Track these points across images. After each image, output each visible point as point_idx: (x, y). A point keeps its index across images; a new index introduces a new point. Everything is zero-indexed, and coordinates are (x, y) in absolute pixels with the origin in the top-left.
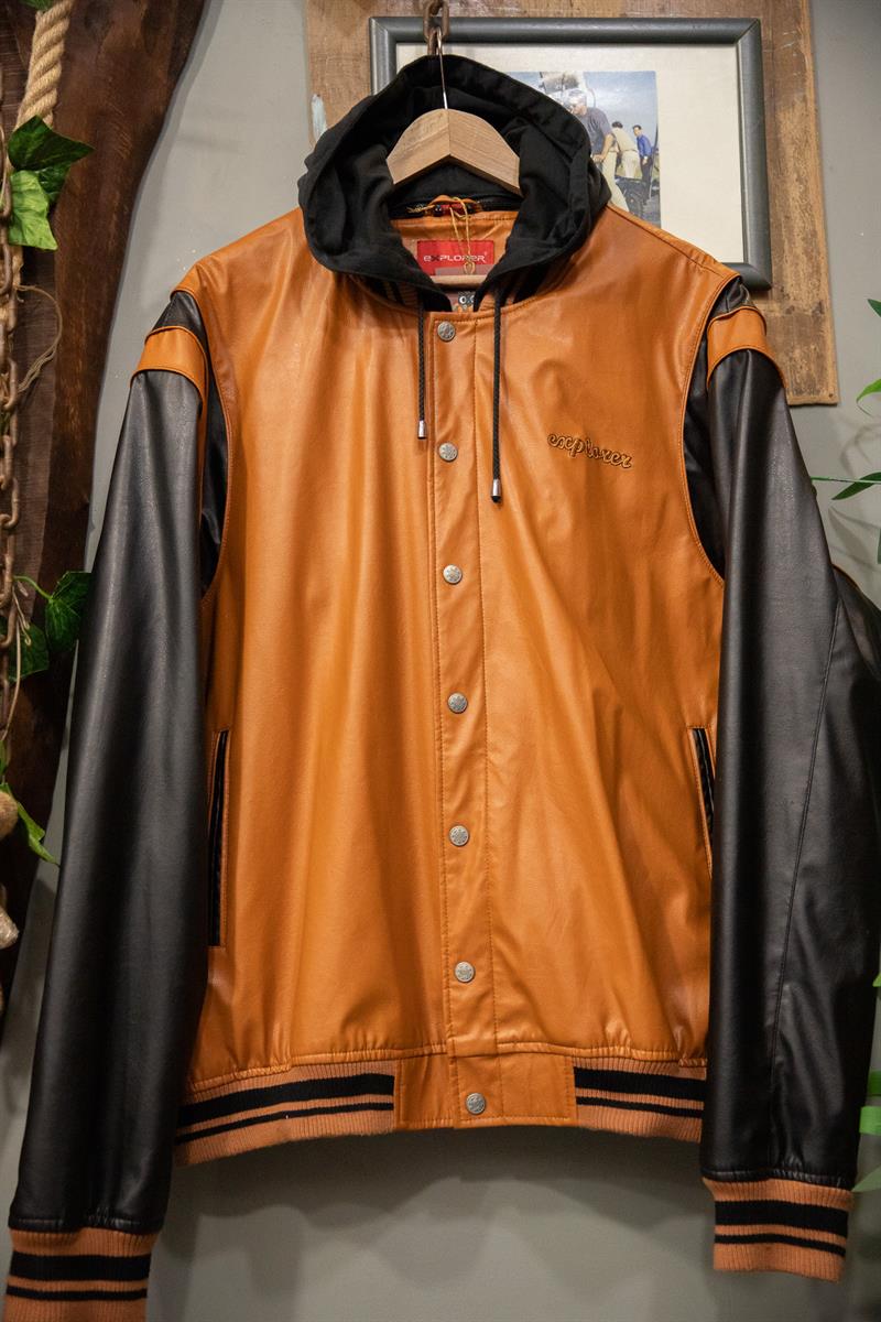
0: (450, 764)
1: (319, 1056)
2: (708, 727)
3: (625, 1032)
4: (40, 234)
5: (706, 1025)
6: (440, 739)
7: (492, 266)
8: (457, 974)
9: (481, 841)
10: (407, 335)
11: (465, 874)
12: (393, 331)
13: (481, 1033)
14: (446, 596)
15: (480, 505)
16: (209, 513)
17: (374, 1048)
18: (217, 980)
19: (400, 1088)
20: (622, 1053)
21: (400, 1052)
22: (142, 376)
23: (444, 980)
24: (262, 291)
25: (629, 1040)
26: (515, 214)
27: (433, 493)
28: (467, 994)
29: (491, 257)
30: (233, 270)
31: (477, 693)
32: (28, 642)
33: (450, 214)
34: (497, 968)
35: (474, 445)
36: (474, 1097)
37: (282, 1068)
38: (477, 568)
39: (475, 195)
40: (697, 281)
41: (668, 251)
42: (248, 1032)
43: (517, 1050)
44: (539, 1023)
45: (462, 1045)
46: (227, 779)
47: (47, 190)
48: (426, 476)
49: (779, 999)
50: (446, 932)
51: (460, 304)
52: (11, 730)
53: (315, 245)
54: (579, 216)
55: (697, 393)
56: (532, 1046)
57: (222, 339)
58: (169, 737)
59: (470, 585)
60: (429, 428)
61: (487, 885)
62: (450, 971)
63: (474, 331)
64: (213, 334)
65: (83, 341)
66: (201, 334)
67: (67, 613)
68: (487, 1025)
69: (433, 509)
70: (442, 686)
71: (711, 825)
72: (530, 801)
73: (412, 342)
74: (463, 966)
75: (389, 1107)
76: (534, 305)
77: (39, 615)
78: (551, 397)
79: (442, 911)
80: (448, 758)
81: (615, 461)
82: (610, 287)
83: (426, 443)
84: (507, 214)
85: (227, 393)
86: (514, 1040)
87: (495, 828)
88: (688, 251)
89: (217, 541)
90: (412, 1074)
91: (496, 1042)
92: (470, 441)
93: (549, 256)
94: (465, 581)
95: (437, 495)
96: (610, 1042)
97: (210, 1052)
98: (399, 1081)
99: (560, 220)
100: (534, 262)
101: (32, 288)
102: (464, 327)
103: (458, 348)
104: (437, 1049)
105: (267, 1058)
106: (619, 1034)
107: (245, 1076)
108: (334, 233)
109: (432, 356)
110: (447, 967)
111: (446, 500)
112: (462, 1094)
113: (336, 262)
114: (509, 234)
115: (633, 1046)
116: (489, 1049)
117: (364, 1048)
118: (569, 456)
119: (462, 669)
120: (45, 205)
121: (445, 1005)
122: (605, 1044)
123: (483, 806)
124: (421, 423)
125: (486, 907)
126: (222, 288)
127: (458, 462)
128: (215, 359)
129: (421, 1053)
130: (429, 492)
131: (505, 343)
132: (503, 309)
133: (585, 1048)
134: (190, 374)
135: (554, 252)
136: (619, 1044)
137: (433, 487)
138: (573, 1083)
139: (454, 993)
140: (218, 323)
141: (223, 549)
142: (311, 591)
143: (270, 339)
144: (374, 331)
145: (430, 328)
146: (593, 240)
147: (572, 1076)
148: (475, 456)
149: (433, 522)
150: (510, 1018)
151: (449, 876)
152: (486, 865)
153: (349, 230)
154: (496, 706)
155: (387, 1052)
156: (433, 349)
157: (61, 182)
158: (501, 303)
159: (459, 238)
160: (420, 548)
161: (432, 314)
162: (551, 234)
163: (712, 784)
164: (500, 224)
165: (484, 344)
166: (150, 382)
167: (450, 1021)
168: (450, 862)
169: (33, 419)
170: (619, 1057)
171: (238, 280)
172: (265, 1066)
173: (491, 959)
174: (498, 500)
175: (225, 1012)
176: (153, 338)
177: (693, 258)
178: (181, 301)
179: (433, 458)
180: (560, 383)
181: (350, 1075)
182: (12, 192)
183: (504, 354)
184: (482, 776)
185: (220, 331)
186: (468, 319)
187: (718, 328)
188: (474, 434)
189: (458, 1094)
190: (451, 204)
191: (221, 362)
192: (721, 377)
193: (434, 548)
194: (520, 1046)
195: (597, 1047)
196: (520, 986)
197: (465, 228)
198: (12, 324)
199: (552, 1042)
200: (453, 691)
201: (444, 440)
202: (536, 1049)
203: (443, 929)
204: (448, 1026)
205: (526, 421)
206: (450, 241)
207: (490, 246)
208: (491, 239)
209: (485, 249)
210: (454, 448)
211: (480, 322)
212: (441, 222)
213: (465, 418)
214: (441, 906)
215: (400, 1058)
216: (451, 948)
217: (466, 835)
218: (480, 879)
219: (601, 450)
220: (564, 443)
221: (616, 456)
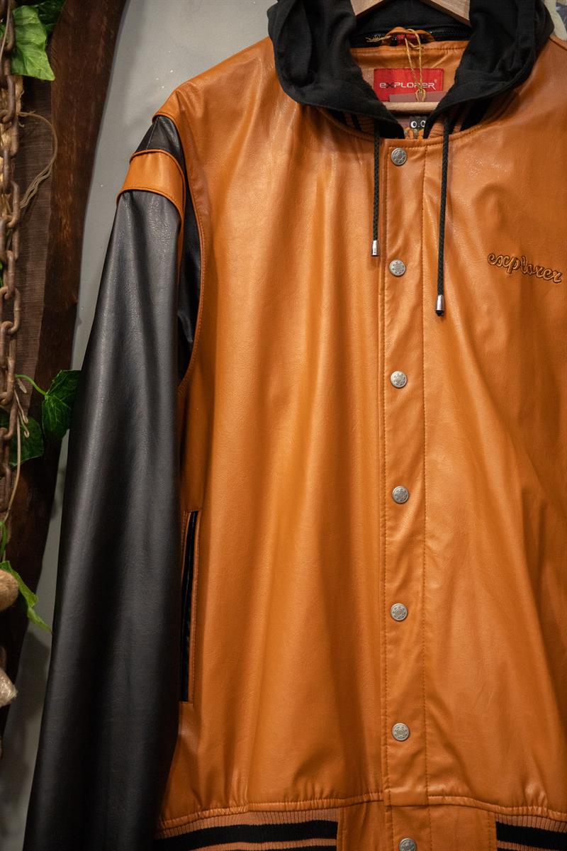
0: (392, 549)
1: (274, 804)
3: (542, 794)
4: (39, 66)
6: (384, 526)
7: (442, 95)
8: (395, 733)
9: (419, 618)
10: (363, 159)
11: (403, 646)
12: (351, 155)
13: (414, 785)
14: (392, 399)
15: (424, 316)
16: (183, 315)
17: (321, 798)
18: (185, 731)
19: (342, 833)
20: (539, 813)
21: (343, 801)
22: (127, 195)
23: (383, 738)
24: (235, 115)
25: (546, 802)
26: (465, 43)
27: (383, 306)
28: (401, 752)
29: (440, 85)
30: (209, 95)
31: (418, 486)
32: (27, 435)
33: (405, 44)
34: (429, 730)
35: (421, 261)
36: (406, 842)
37: (240, 809)
38: (421, 373)
39: (425, 26)
42: (211, 778)
43: (445, 802)
44: (466, 780)
45: (398, 795)
46: (196, 555)
47: (44, 21)
48: (376, 290)
50: (385, 696)
51: (411, 128)
52: (12, 513)
53: (283, 77)
54: (526, 53)
56: (459, 800)
57: (198, 159)
58: (148, 523)
59: (413, 390)
60: (382, 246)
61: (422, 657)
62: (388, 730)
63: (424, 155)
64: (190, 154)
65: (74, 157)
66: (180, 156)
67: (60, 407)
68: (420, 779)
69: (383, 319)
70: (388, 480)
72: (462, 585)
73: (368, 165)
74: (400, 726)
76: (479, 132)
77: (35, 407)
78: (492, 220)
79: (382, 677)
80: (391, 543)
81: (547, 276)
82: (549, 116)
83: (378, 260)
84: (455, 44)
85: (201, 207)
86: (443, 794)
87: (430, 607)
89: (190, 340)
90: (353, 820)
91: (427, 794)
92: (417, 257)
93: (495, 90)
94: (409, 385)
95: (386, 306)
96: (529, 802)
97: (178, 793)
98: (342, 826)
99: (506, 55)
100: (482, 95)
101: (31, 114)
102: (414, 153)
103: (409, 172)
104: (374, 796)
105: (227, 801)
106: (537, 795)
107: (207, 815)
108: (301, 65)
109: (386, 180)
110: (385, 726)
111: (395, 311)
112: (396, 839)
113: (303, 94)
114: (457, 63)
115: (549, 807)
116: (421, 801)
117: (313, 798)
118: (506, 273)
119: (405, 465)
120: (43, 38)
121: (383, 760)
122: (525, 804)
123: (420, 588)
124: (375, 242)
125: (421, 676)
126: (198, 112)
127: (405, 276)
128: (191, 176)
129: (360, 801)
130: (380, 304)
131: (451, 168)
132: (450, 136)
133: (506, 807)
134: (170, 194)
135: (499, 87)
136: (537, 805)
137: (383, 299)
138: (495, 835)
139: (391, 750)
140: (194, 143)
141: (195, 347)
142: (273, 391)
143: (241, 161)
144: (334, 156)
145: (384, 155)
146: (535, 72)
147: (494, 830)
148: (422, 272)
149: (383, 332)
150: (441, 774)
151: (389, 647)
152: (421, 638)
153: (314, 64)
154: (436, 497)
155: (332, 801)
156: (387, 173)
157: (57, 14)
158: (449, 130)
159: (412, 66)
160: (370, 355)
161: (387, 141)
162: (497, 66)
164: (450, 53)
165: (433, 169)
166: (134, 200)
167: (386, 774)
168: (390, 635)
169: (30, 231)
170: (537, 816)
171: (212, 105)
172: (225, 807)
173: (425, 721)
174: (441, 314)
175: (191, 760)
176: (137, 159)
178: (162, 126)
179: (384, 274)
180: (500, 206)
181: (300, 822)
182: (14, 26)
183: (451, 178)
184: (420, 560)
185: (196, 152)
186: (419, 145)
188: (421, 251)
189: (392, 837)
190: (405, 34)
191: (196, 180)
193: (383, 356)
194: (448, 799)
195: (518, 806)
196: (450, 747)
197: (417, 57)
198: (14, 148)
199: (478, 798)
200: (396, 484)
201: (394, 257)
202: (462, 803)
203: (382, 693)
204: (384, 779)
205: (470, 241)
206: (404, 69)
207: (440, 75)
208: (441, 67)
209: (435, 77)
210: (403, 264)
211: (430, 148)
212: (397, 51)
213: (414, 237)
214: (382, 672)
215: (343, 806)
216: (389, 710)
217: (405, 611)
218: (416, 651)
219: (535, 266)
220: (502, 261)
221: (548, 272)
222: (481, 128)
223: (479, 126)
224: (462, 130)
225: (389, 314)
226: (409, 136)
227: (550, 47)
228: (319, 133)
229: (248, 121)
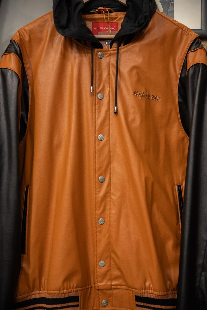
0: (99, 199)
1: (55, 291)
2: (182, 184)
3: (151, 286)
5: (178, 281)
6: (96, 191)
7: (117, 32)
8: (100, 264)
9: (108, 223)
10: (88, 56)
11: (103, 233)
12: (83, 55)
13: (107, 282)
14: (99, 145)
15: (110, 114)
16: (23, 113)
17: (73, 288)
18: (24, 265)
19: (81, 300)
20: (150, 292)
21: (81, 288)
23: (96, 266)
24: (40, 40)
25: (152, 289)
26: (125, 13)
27: (95, 110)
28: (103, 270)
29: (116, 28)
30: (31, 32)
31: (108, 176)
33: (103, 13)
34: (112, 263)
35: (109, 94)
36: (104, 301)
37: (45, 291)
38: (109, 135)
39: (112, 6)
40: (185, 37)
41: (176, 27)
42: (34, 281)
43: (118, 288)
44: (125, 280)
45: (101, 286)
46: (28, 201)
48: (93, 104)
49: (200, 277)
50: (96, 251)
51: (106, 45)
53: (57, 26)
54: (146, 17)
55: (183, 75)
56: (122, 287)
57: (28, 56)
59: (106, 141)
60: (94, 89)
61: (109, 237)
62: (98, 263)
63: (110, 55)
66: (20, 56)
68: (109, 280)
69: (95, 115)
70: (97, 174)
71: (181, 216)
72: (124, 212)
73: (90, 58)
74: (102, 262)
75: (77, 306)
76: (130, 46)
78: (135, 79)
80: (98, 197)
81: (155, 99)
82: (155, 40)
83: (94, 93)
84: (122, 13)
85: (29, 73)
86: (117, 285)
87: (112, 220)
88: (182, 27)
89: (26, 122)
90: (85, 295)
91: (111, 285)
92: (108, 92)
93: (135, 31)
94: (105, 140)
95: (96, 111)
96: (147, 289)
97: (22, 287)
98: (81, 297)
99: (139, 18)
100: (130, 33)
102: (106, 54)
103: (105, 61)
104: (93, 285)
105: (40, 288)
106: (149, 286)
107: (33, 294)
108: (64, 21)
109: (96, 64)
110: (96, 262)
111: (99, 112)
112: (100, 301)
113: (64, 33)
114: (122, 20)
115: (154, 290)
116: (109, 287)
117: (70, 288)
118: (140, 98)
119: (103, 169)
121: (96, 274)
122: (145, 289)
123: (109, 213)
124: (92, 87)
125: (109, 244)
126: (27, 39)
127: (103, 99)
128: (25, 62)
129: (88, 287)
130: (94, 110)
131: (120, 60)
132: (119, 48)
133: (139, 290)
134: (15, 70)
135: (137, 29)
136: (150, 289)
137: (95, 108)
138: (135, 300)
139: (98, 270)
141: (28, 125)
142: (56, 141)
143: (43, 57)
144: (77, 55)
145: (95, 54)
146: (150, 24)
147: (135, 298)
148: (109, 98)
149: (95, 120)
150: (116, 278)
151: (98, 234)
152: (109, 231)
153: (69, 20)
154: (114, 180)
155: (77, 289)
156: (96, 61)
158: (119, 45)
159: (106, 22)
160: (90, 128)
161: (96, 49)
162: (137, 22)
163: (182, 203)
164: (120, 16)
165: (113, 60)
166: (2, 72)
167: (97, 278)
168: (98, 229)
170: (149, 293)
171: (32, 36)
172: (39, 291)
173: (111, 260)
174: (116, 113)
175: (27, 275)
176: (4, 56)
177: (184, 29)
178: (13, 44)
179: (95, 98)
180: (138, 74)
181: (65, 297)
183: (120, 63)
184: (109, 203)
185: (26, 53)
186: (108, 51)
187: (191, 55)
188: (109, 90)
189: (99, 300)
190: (103, 10)
191: (27, 63)
192: (191, 72)
193: (95, 129)
194: (119, 287)
195: (143, 290)
196: (119, 269)
197: (108, 18)
199: (129, 287)
200: (100, 175)
201: (99, 92)
202: (124, 288)
204: (96, 280)
205: (126, 86)
206: (103, 23)
207: (116, 25)
208: (117, 22)
209: (115, 26)
210: (102, 95)
211: (112, 52)
212: (100, 16)
213: (106, 85)
214: (95, 243)
215: (81, 290)
216: (98, 256)
217: (103, 221)
218: (107, 235)
219: (151, 95)
220: (139, 94)
221: (155, 97)
222: (131, 45)
223: (130, 44)
224: (123, 45)
225: (97, 113)
226: (105, 47)
227: (156, 14)
228: (72, 47)
229: (45, 42)
